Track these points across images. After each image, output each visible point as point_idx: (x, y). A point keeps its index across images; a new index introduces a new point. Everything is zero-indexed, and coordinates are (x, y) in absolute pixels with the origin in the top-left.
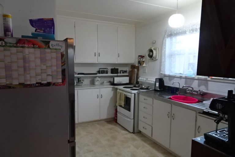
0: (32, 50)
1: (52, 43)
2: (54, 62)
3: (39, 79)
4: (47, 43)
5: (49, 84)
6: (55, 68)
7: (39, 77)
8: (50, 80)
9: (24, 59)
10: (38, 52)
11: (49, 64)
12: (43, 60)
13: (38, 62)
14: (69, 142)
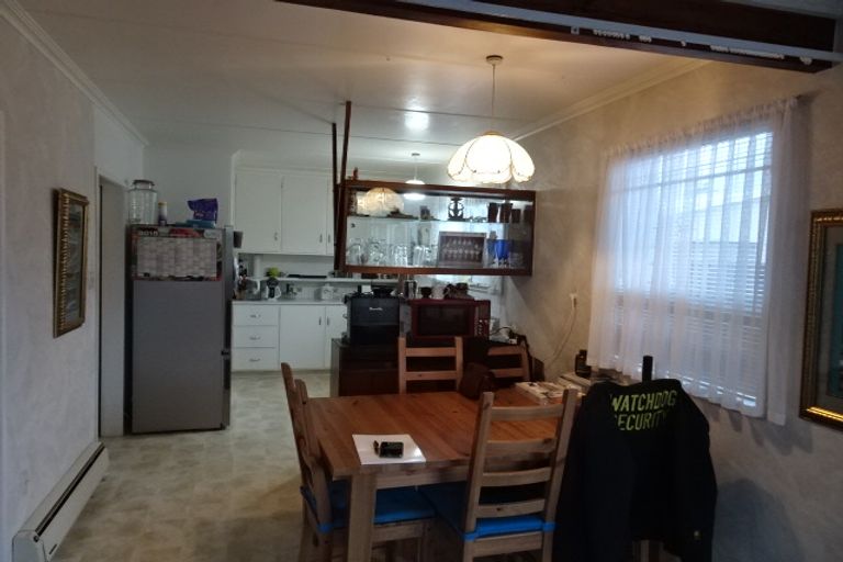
0: (184, 240)
1: (207, 231)
2: (209, 253)
3: (190, 272)
4: (201, 232)
5: (201, 279)
6: (208, 261)
7: (190, 271)
8: (202, 274)
9: (177, 251)
10: (190, 242)
11: (202, 255)
12: (196, 251)
13: (190, 252)
14: (223, 353)
